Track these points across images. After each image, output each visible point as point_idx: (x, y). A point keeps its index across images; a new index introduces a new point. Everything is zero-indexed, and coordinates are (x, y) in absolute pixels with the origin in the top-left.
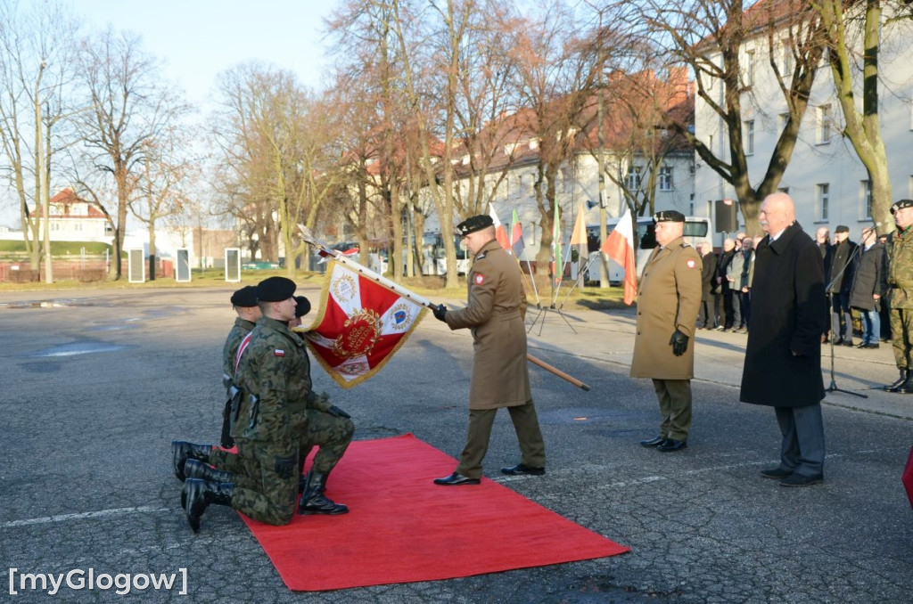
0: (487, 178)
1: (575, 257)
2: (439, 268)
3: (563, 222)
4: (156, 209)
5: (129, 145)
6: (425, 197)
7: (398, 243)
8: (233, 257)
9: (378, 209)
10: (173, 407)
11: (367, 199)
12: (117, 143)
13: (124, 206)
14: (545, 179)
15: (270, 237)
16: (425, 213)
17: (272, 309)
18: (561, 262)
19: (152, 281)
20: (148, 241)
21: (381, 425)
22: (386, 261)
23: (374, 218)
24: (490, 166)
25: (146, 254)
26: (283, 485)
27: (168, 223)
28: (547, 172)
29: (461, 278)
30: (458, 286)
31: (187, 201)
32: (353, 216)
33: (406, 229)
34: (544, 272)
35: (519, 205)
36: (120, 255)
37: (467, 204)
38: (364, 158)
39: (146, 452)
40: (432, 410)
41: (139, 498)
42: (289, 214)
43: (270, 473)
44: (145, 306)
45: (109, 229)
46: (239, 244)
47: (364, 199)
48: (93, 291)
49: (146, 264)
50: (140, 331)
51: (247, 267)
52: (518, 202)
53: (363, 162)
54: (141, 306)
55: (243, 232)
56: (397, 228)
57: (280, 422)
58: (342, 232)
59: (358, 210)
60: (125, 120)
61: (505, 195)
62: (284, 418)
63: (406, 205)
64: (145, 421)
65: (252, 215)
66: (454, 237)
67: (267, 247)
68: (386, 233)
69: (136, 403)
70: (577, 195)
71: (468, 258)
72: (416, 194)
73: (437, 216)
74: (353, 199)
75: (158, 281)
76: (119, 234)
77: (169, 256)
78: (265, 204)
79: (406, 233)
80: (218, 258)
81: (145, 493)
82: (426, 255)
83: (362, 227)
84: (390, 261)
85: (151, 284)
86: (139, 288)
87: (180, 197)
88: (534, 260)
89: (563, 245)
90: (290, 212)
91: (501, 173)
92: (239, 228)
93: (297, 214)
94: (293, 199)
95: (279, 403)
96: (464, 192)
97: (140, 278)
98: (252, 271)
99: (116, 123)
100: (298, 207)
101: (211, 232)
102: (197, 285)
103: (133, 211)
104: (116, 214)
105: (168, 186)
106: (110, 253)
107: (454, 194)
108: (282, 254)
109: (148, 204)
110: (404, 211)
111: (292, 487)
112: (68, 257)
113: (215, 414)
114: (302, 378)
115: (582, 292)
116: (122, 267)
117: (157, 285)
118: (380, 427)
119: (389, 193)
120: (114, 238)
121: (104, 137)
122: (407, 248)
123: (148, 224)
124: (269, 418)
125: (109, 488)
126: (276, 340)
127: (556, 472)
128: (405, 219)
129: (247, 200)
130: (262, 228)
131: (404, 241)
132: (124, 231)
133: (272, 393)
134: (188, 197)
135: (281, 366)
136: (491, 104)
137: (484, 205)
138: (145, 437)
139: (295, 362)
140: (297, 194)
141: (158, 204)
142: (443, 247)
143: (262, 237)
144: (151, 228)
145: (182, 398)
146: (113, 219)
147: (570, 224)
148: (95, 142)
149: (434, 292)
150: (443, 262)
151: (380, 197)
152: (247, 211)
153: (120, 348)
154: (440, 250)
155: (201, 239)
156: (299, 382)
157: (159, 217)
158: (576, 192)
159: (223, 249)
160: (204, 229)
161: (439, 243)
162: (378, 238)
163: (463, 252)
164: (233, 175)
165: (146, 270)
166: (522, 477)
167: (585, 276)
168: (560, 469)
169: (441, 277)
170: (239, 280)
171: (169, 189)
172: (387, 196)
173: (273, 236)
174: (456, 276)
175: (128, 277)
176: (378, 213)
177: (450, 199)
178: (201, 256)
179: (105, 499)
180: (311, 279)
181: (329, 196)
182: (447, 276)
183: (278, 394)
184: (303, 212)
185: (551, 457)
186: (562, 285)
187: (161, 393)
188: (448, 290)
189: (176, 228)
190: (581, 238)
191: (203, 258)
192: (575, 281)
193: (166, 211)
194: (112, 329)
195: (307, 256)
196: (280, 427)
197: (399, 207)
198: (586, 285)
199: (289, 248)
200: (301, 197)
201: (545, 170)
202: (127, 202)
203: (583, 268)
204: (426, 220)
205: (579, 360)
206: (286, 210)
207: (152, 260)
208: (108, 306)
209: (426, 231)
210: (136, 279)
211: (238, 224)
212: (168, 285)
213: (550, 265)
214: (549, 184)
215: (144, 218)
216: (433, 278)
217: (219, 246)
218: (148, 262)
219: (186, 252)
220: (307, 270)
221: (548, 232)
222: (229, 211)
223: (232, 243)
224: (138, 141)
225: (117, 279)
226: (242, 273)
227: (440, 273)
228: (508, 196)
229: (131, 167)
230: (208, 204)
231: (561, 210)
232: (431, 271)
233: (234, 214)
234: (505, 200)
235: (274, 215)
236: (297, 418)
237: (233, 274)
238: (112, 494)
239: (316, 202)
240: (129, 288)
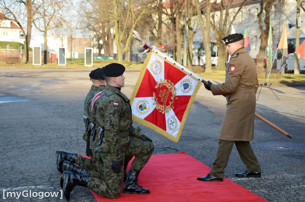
0: (231, 10)
1: (280, 56)
2: (201, 62)
3: (273, 36)
4: (48, 25)
6: (195, 22)
7: (179, 47)
8: (89, 53)
9: (168, 28)
10: (56, 133)
11: (163, 22)
13: (30, 22)
14: (264, 11)
15: (109, 42)
16: (194, 30)
17: (112, 81)
18: (271, 59)
19: (46, 65)
20: (43, 43)
21: (168, 146)
22: (172, 57)
23: (166, 33)
24: (232, 4)
25: (42, 50)
26: (115, 176)
27: (54, 33)
28: (265, 7)
29: (213, 67)
30: (211, 72)
31: (65, 21)
32: (155, 31)
33: (183, 39)
34: (261, 65)
35: (248, 26)
36: (28, 50)
37: (218, 26)
39: (42, 157)
40: (196, 139)
41: (38, 181)
42: (120, 30)
43: (109, 170)
44: (41, 78)
45: (22, 35)
46: (92, 45)
47: (161, 22)
48: (13, 69)
49: (42, 55)
50: (39, 91)
51: (96, 58)
52: (247, 24)
54: (39, 78)
55: (95, 39)
56: (179, 38)
57: (115, 142)
58: (148, 40)
59: (157, 28)
61: (240, 20)
62: (117, 140)
63: (184, 26)
64: (41, 140)
65: (100, 29)
66: (210, 44)
67: (107, 48)
68: (172, 41)
69: (37, 130)
70: (283, 20)
71: (217, 56)
72: (190, 20)
73: (201, 32)
74: (155, 22)
75: (49, 65)
76: (27, 38)
77: (54, 51)
78: (106, 24)
79: (183, 42)
80: (81, 53)
81: (41, 178)
82: (194, 54)
83: (159, 38)
84: (174, 57)
85: (45, 66)
86: (38, 68)
87: (61, 18)
88: (255, 58)
89: (273, 49)
90: (120, 28)
91: (239, 8)
92: (92, 37)
93: (124, 30)
94: (122, 21)
95: (115, 132)
96: (217, 19)
97: (39, 63)
98: (99, 60)
100: (125, 26)
101: (77, 38)
102: (69, 67)
103: (35, 25)
104: (26, 27)
105: (55, 12)
106: (23, 48)
107: (211, 20)
108: (115, 52)
109: (43, 22)
110: (183, 29)
111: (120, 178)
113: (79, 137)
114: (128, 119)
115: (283, 77)
116: (29, 56)
117: (48, 67)
118: (167, 148)
119: (175, 19)
120: (25, 40)
122: (184, 50)
123: (43, 33)
124: (109, 140)
125: (22, 175)
126: (114, 98)
127: (266, 177)
128: (183, 34)
129: (97, 21)
130: (105, 37)
131: (182, 46)
132: (30, 37)
133: (112, 126)
134: (65, 19)
135: (117, 112)
137: (228, 26)
138: (41, 148)
139: (124, 110)
140: (124, 18)
141: (49, 22)
142: (204, 50)
143: (105, 42)
144: (45, 35)
145: (61, 128)
146: (24, 29)
147: (278, 37)
150: (203, 58)
151: (170, 21)
152: (97, 28)
153: (28, 100)
154: (202, 51)
155: (72, 42)
156: (125, 121)
157: (49, 29)
158: (282, 19)
159: (83, 48)
160: (73, 37)
161: (202, 47)
162: (168, 44)
163: (215, 53)
165: (42, 58)
166: (247, 179)
167: (285, 67)
168: (269, 175)
169: (202, 66)
170: (92, 65)
171: (55, 14)
172: (174, 20)
173: (110, 42)
174: (211, 66)
175: (32, 62)
176: (168, 30)
177: (209, 23)
178: (72, 52)
179: (19, 181)
180: (131, 66)
181: (141, 20)
182: (206, 66)
183: (115, 127)
184: (127, 28)
185: (263, 168)
186: (271, 72)
187: (50, 125)
188: (206, 74)
189: (58, 36)
190: (284, 45)
191: (73, 53)
192: (279, 70)
193: (53, 26)
194: (24, 90)
195: (129, 53)
196: (115, 145)
197: (180, 26)
198: (286, 72)
199: (119, 49)
200: (126, 20)
202: (32, 20)
203: (284, 63)
204: (195, 34)
205: (280, 114)
206: (118, 27)
207: (45, 53)
208: (21, 77)
209: (194, 41)
210: (37, 63)
211: (92, 34)
212: (54, 67)
213: (265, 61)
214: (266, 14)
215: (41, 29)
216: (198, 67)
217: (81, 47)
218: (43, 54)
219: (64, 49)
220: (129, 61)
221: (264, 42)
222: (87, 27)
223: (88, 45)
225: (26, 63)
226: (93, 62)
227: (201, 64)
228: (242, 21)
230: (76, 23)
231: (273, 30)
232: (197, 63)
233: (90, 29)
234: (240, 24)
235: (112, 30)
236: (124, 141)
237: (89, 62)
238: (23, 178)
239: (134, 24)
240: (33, 68)
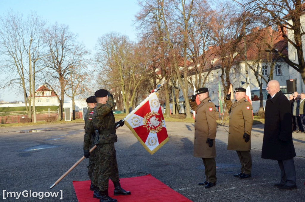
0: (202, 74)
4: (75, 92)
5: (64, 68)
7: (167, 102)
12: (60, 67)
13: (63, 92)
14: (225, 73)
15: (120, 101)
20: (72, 105)
24: (203, 69)
25: (71, 110)
28: (226, 71)
30: (191, 118)
31: (86, 88)
36: (62, 110)
38: (155, 68)
42: (126, 92)
48: (51, 125)
53: (154, 70)
54: (68, 130)
56: (167, 95)
60: (63, 59)
63: (171, 86)
67: (119, 105)
72: (175, 82)
74: (151, 84)
75: (76, 120)
76: (61, 102)
78: (118, 88)
85: (73, 121)
86: (69, 123)
87: (84, 87)
91: (208, 72)
93: (129, 92)
96: (193, 80)
97: (69, 119)
99: (59, 60)
103: (66, 93)
105: (79, 83)
106: (59, 110)
107: (189, 81)
108: (125, 107)
109: (71, 90)
112: (44, 112)
116: (63, 115)
117: (76, 122)
118: (141, 173)
120: (60, 104)
121: (55, 65)
122: (172, 103)
123: (72, 98)
130: (117, 97)
132: (63, 101)
136: (203, 45)
141: (75, 90)
143: (117, 101)
144: (73, 100)
146: (59, 96)
148: (52, 67)
149: (181, 120)
157: (76, 95)
164: (105, 77)
171: (79, 84)
174: (190, 114)
175: (65, 119)
181: (141, 84)
182: (187, 114)
184: (131, 90)
188: (187, 119)
193: (79, 92)
201: (225, 70)
202: (64, 90)
204: (179, 92)
206: (125, 90)
207: (74, 112)
208: (56, 130)
209: (180, 96)
212: (80, 122)
214: (227, 75)
215: (70, 96)
224: (68, 66)
225: (61, 120)
229: (65, 76)
235: (122, 92)
239: (136, 87)
240: (65, 123)
